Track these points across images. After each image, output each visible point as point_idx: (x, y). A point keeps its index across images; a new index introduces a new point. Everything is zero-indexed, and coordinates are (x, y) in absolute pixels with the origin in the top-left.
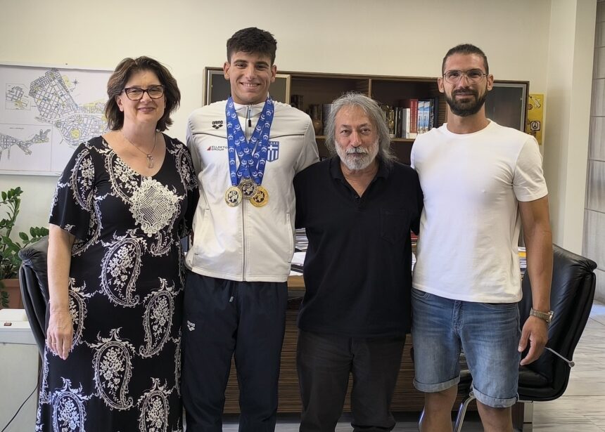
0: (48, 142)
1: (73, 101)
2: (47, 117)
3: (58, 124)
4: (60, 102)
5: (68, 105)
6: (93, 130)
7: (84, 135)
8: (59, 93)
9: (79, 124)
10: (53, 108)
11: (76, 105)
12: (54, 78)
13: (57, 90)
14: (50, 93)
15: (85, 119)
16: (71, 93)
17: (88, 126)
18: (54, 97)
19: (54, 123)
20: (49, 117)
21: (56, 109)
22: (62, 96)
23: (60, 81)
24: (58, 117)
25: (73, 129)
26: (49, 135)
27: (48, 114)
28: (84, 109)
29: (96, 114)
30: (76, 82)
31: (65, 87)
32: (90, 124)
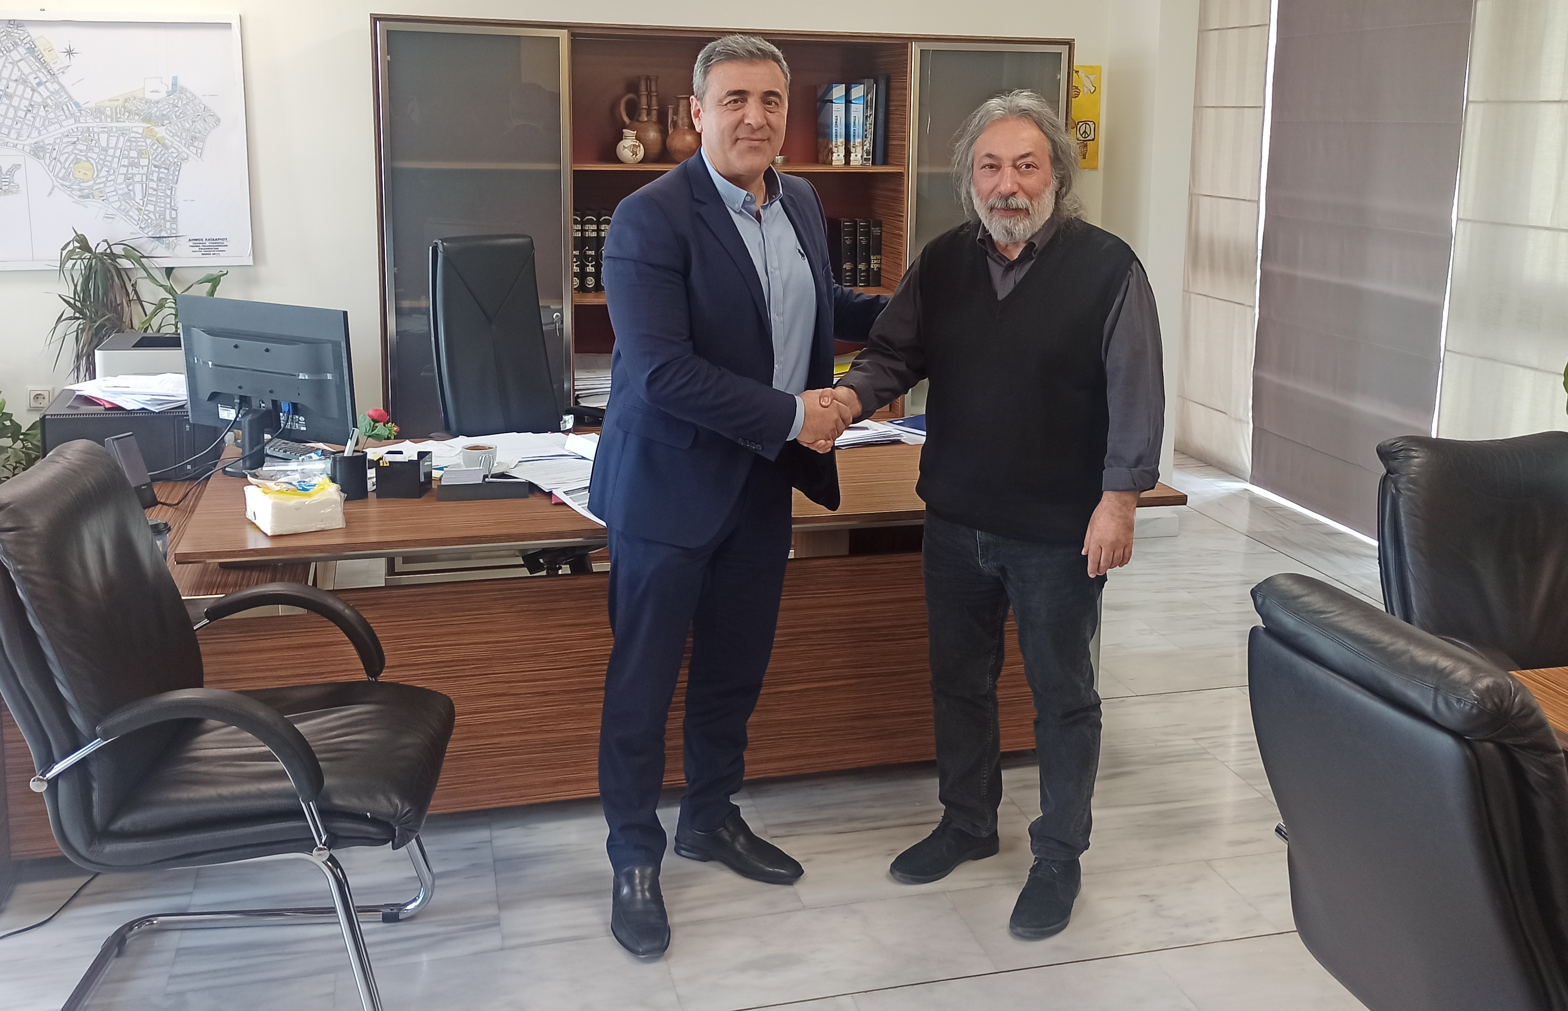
0: (17, 192)
1: (71, 98)
2: (8, 135)
3: (38, 151)
4: (37, 98)
5: (58, 106)
6: (125, 162)
7: (103, 173)
8: (31, 78)
9: (90, 149)
10: (21, 114)
11: (77, 105)
12: (15, 45)
13: (27, 70)
14: (9, 79)
15: (103, 138)
16: (62, 79)
17: (111, 152)
18: (21, 88)
19: (27, 149)
20: (13, 135)
21: (29, 116)
22: (39, 84)
23: (32, 50)
24: (35, 134)
25: (77, 161)
26: (19, 177)
27: (10, 128)
28: (98, 112)
29: (127, 124)
30: (70, 52)
31: (44, 64)
32: (116, 148)
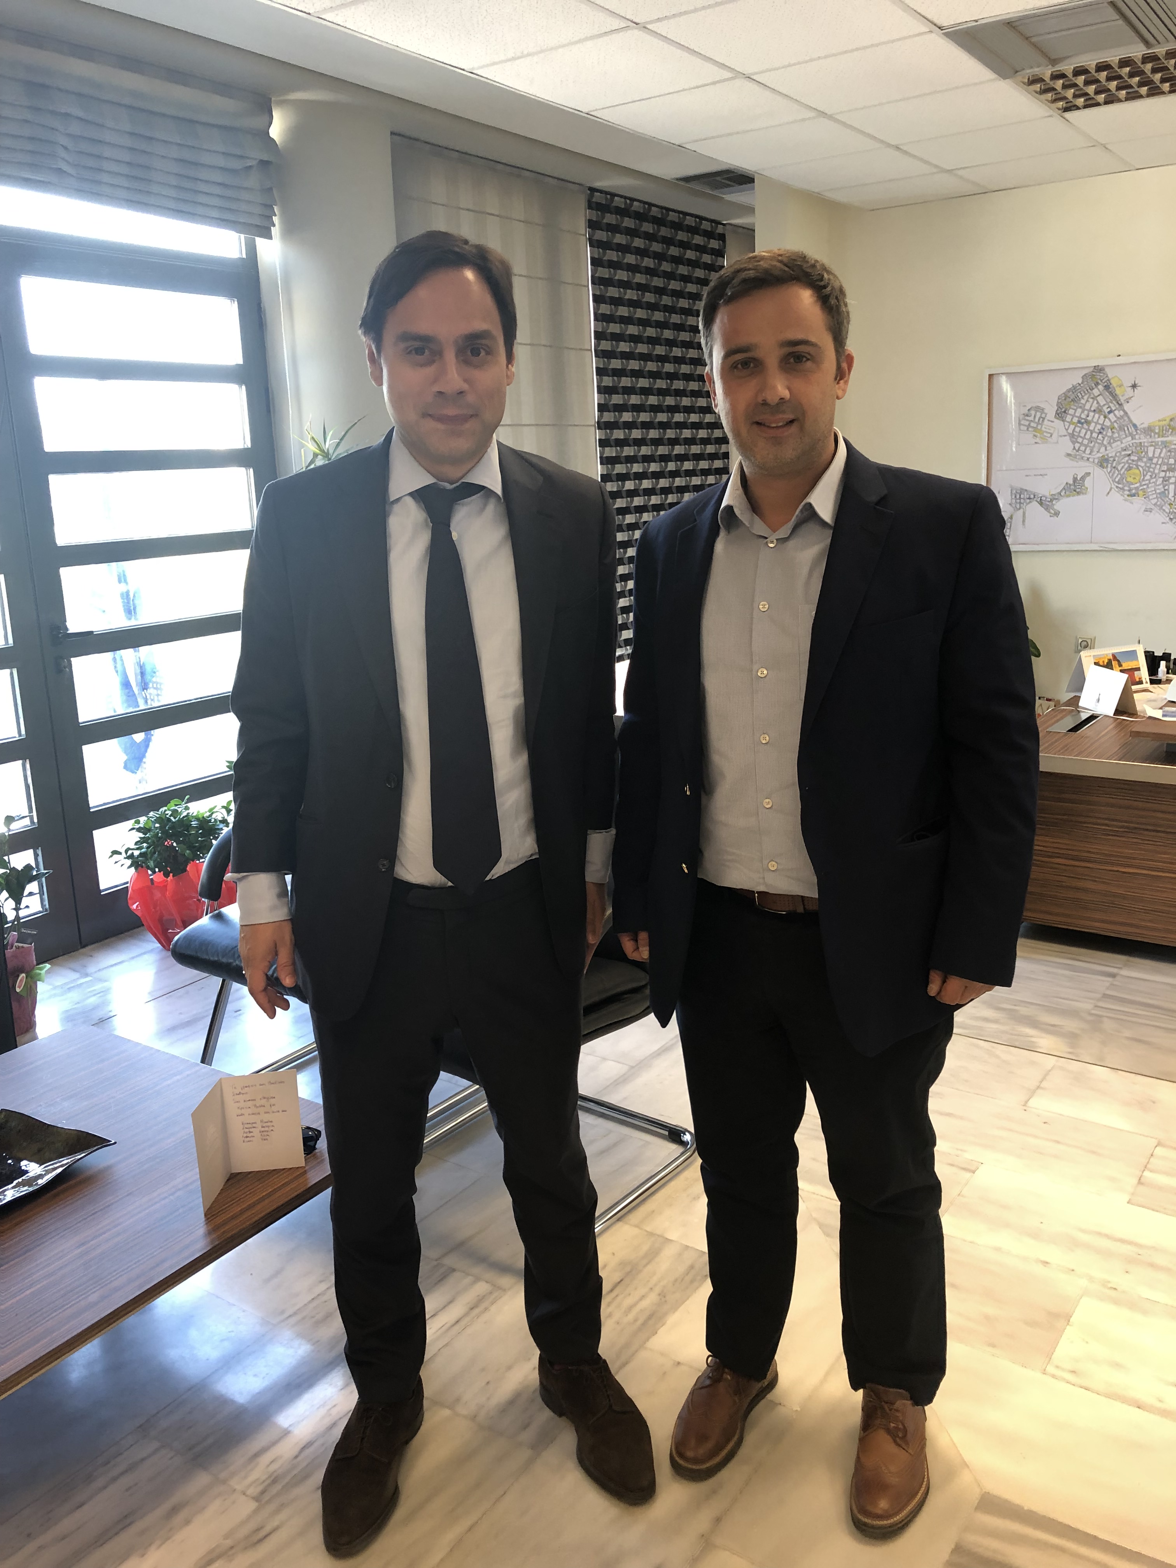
0: (1086, 494)
1: (1131, 421)
2: (1084, 452)
3: (1103, 462)
4: (1107, 423)
5: (1121, 428)
6: (1165, 468)
7: (1148, 477)
8: (1105, 408)
9: (1140, 459)
10: (1095, 435)
11: (1135, 426)
12: (1097, 384)
13: (1102, 402)
14: (1090, 410)
15: (1151, 449)
16: (1126, 407)
17: (1155, 461)
18: (1097, 416)
19: (1096, 461)
20: (1088, 451)
21: (1100, 436)
22: (1110, 412)
23: (1107, 387)
24: (1103, 449)
25: (1130, 468)
26: (1088, 482)
27: (1086, 446)
28: (1149, 430)
29: (1170, 438)
30: (1134, 386)
31: (1114, 396)
32: (1159, 457)
